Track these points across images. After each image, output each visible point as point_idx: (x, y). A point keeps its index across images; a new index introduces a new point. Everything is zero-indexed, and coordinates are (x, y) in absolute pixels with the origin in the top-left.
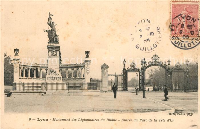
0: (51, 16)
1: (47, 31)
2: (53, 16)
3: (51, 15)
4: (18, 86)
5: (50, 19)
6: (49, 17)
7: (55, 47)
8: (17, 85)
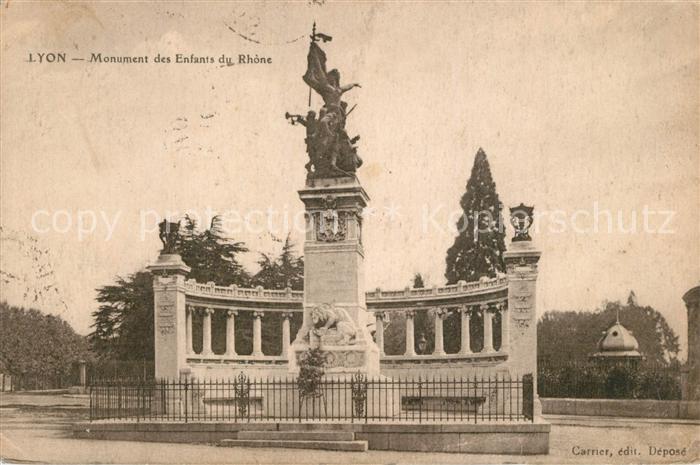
0: (320, 43)
1: (300, 119)
2: (330, 39)
3: (320, 35)
4: (171, 396)
5: (316, 57)
6: (314, 46)
7: (334, 196)
8: (171, 392)
